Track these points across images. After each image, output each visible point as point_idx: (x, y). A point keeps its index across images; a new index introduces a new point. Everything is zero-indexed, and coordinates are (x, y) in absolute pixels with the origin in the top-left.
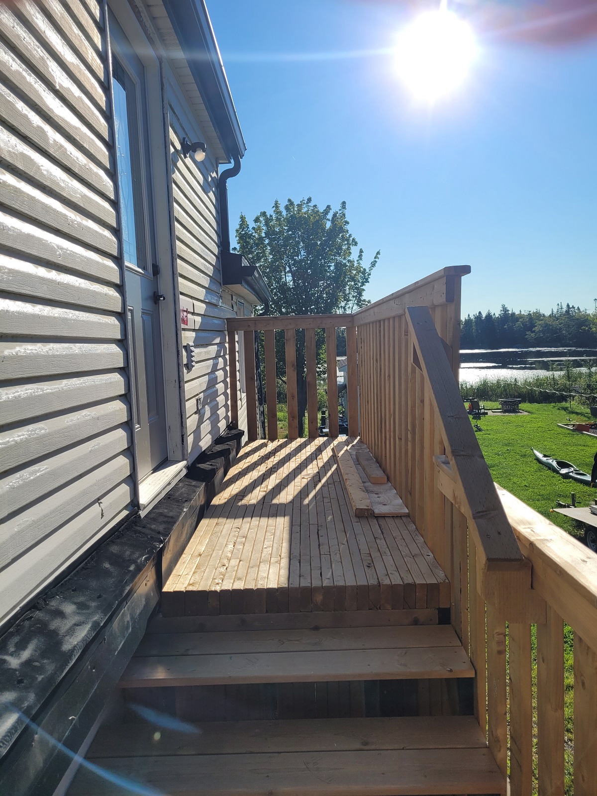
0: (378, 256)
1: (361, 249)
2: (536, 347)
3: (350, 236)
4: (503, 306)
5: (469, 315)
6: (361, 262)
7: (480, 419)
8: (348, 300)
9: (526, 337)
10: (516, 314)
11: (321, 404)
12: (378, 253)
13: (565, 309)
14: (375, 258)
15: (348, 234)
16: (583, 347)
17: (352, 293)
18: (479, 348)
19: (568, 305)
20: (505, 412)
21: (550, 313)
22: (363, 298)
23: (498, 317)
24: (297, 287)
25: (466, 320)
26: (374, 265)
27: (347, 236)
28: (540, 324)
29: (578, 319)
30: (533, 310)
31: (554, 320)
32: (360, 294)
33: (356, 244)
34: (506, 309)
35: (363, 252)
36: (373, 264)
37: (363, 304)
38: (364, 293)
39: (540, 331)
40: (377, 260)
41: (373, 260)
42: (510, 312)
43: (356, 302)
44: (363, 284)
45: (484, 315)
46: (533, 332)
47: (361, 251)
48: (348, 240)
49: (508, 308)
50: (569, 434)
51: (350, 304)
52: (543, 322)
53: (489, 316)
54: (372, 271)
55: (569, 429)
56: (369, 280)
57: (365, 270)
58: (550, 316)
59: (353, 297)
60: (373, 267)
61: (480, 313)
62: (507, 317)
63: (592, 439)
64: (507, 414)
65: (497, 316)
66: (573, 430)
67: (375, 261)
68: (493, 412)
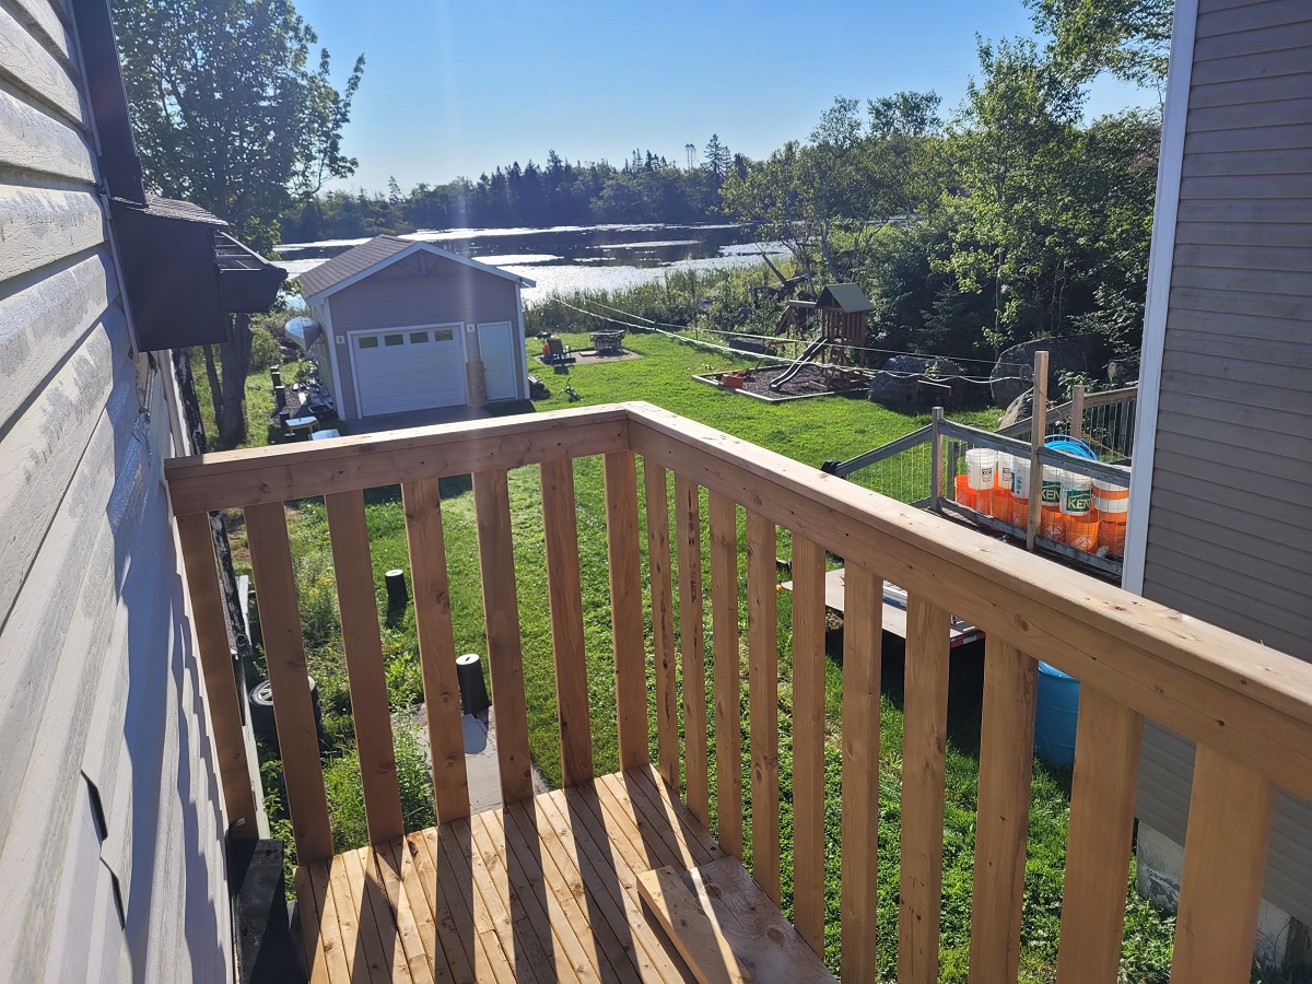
0: (362, 66)
1: (324, 50)
2: (606, 223)
3: (299, 20)
4: (552, 153)
5: (498, 169)
6: (327, 77)
7: (567, 373)
8: (309, 158)
9: (591, 206)
10: (574, 166)
11: (264, 356)
12: (361, 60)
13: (644, 160)
14: (356, 70)
15: (295, 17)
16: (674, 224)
17: (317, 143)
18: (520, 226)
19: (649, 155)
20: (602, 354)
21: (624, 166)
22: (340, 154)
23: (545, 173)
24: (193, 127)
25: (493, 176)
26: (356, 84)
27: (294, 20)
28: (609, 186)
29: (664, 178)
30: (598, 161)
31: (630, 179)
32: (335, 147)
33: (314, 38)
34: (556, 157)
35: (329, 56)
36: (354, 84)
37: (342, 167)
38: (341, 143)
39: (610, 197)
40: (359, 74)
41: (351, 74)
42: (563, 164)
43: (326, 161)
44: (337, 125)
45: (523, 169)
46: (601, 198)
47: (325, 55)
48: (296, 30)
49: (560, 158)
50: (715, 395)
51: (315, 165)
52: (613, 182)
53: (531, 170)
54: (352, 98)
55: (712, 385)
56: (349, 116)
57: (336, 94)
58: (623, 171)
59: (320, 151)
60: (353, 89)
61: (516, 164)
62: (561, 173)
63: (753, 403)
64: (606, 359)
65: (543, 170)
66: (720, 387)
67: (357, 77)
68: (583, 356)
